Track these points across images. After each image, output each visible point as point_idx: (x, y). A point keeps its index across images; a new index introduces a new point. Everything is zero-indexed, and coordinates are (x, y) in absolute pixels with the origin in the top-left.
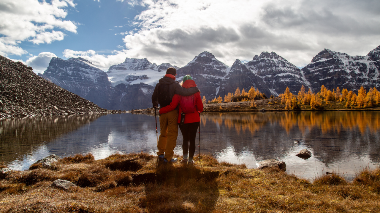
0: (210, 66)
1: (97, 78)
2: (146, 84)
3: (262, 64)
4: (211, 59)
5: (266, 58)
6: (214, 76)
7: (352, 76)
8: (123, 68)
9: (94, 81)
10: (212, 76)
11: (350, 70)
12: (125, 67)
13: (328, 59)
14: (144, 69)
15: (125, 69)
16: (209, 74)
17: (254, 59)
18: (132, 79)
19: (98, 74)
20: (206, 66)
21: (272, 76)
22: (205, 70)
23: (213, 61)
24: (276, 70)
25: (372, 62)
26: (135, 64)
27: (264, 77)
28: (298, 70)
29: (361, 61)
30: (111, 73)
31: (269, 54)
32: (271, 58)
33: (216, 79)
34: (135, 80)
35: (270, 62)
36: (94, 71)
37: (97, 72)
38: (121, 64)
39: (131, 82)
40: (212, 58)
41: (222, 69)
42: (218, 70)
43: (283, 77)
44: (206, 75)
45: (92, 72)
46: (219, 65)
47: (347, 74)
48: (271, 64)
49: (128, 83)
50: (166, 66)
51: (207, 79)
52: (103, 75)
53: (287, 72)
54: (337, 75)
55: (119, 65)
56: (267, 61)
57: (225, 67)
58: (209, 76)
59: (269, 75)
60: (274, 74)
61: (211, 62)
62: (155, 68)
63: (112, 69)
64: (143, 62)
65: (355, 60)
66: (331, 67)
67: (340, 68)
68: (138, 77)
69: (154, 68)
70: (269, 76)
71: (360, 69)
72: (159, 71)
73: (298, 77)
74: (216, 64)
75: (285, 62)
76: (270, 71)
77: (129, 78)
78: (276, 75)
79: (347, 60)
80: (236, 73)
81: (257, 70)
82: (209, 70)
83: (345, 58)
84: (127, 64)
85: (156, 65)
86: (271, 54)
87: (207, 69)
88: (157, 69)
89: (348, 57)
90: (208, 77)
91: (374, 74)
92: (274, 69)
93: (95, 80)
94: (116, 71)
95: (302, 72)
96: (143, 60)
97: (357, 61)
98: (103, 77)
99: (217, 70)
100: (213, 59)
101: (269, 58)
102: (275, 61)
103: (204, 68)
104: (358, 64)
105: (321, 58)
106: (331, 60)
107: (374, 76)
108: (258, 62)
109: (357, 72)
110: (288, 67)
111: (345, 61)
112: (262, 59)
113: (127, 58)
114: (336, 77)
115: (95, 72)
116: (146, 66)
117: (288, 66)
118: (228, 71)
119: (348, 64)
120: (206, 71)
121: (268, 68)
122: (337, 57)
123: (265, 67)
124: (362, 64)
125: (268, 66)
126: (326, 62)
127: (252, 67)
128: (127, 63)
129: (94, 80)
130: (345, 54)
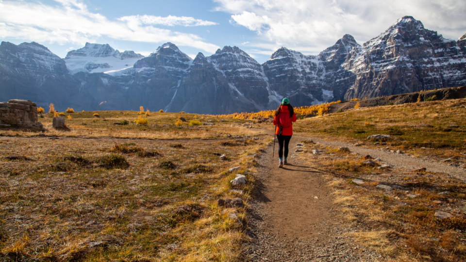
0: (172, 58)
1: (54, 66)
2: (107, 74)
3: (224, 58)
4: (174, 51)
5: (228, 53)
6: (177, 69)
7: (303, 74)
8: (82, 54)
9: (51, 69)
10: (174, 68)
11: (302, 68)
12: (85, 53)
13: (284, 57)
14: (106, 56)
15: (85, 55)
16: (171, 66)
17: (217, 52)
18: (93, 67)
19: (54, 62)
20: (168, 58)
21: (232, 71)
22: (168, 62)
23: (177, 52)
24: (236, 65)
25: (322, 62)
26: (96, 50)
27: (225, 71)
28: (259, 65)
29: (312, 61)
30: (69, 59)
31: (231, 48)
32: (234, 52)
33: (179, 72)
34: (96, 68)
35: (231, 57)
36: (50, 58)
37: (54, 58)
38: (81, 49)
39: (91, 71)
40: (175, 49)
41: (185, 61)
42: (181, 62)
43: (243, 72)
44: (168, 67)
45: (48, 59)
46: (182, 56)
47: (299, 72)
48: (232, 58)
49: (88, 71)
50: (129, 53)
51: (169, 72)
52: (60, 62)
53: (246, 67)
54: (290, 73)
55: (78, 50)
56: (229, 56)
57: (188, 60)
58: (171, 68)
59: (229, 69)
60: (235, 69)
61: (174, 53)
62: (118, 56)
63: (70, 55)
64: (105, 47)
65: (307, 59)
66: (286, 65)
67: (293, 67)
68: (99, 65)
69: (116, 55)
70: (230, 71)
71: (311, 69)
72: (122, 59)
73: (257, 72)
74: (179, 56)
75: (246, 56)
76: (231, 66)
77: (89, 66)
78: (236, 70)
79: (300, 59)
80: (197, 67)
81: (219, 64)
82: (172, 62)
83: (299, 56)
84: (88, 49)
85: (119, 52)
86: (233, 49)
87: (170, 61)
88: (120, 57)
89: (301, 56)
90: (170, 69)
91: (321, 73)
92: (235, 63)
93: (52, 68)
94: (75, 57)
95: (262, 68)
96: (105, 46)
97: (309, 60)
98: (60, 64)
99: (179, 62)
100: (176, 51)
101: (231, 53)
102: (237, 56)
103: (166, 60)
104: (309, 63)
105: (279, 55)
106: (286, 58)
107: (321, 75)
108: (220, 56)
109: (308, 70)
110: (248, 63)
111: (298, 60)
112: (224, 53)
113: (87, 44)
114: (289, 74)
115: (51, 59)
116: (108, 53)
117: (249, 61)
118: (191, 64)
119: (301, 63)
120: (168, 63)
121: (229, 63)
122: (292, 55)
123: (226, 61)
124: (313, 63)
125: (229, 60)
126: (282, 59)
127: (215, 60)
128: (87, 48)
129: (50, 67)
130: (299, 53)
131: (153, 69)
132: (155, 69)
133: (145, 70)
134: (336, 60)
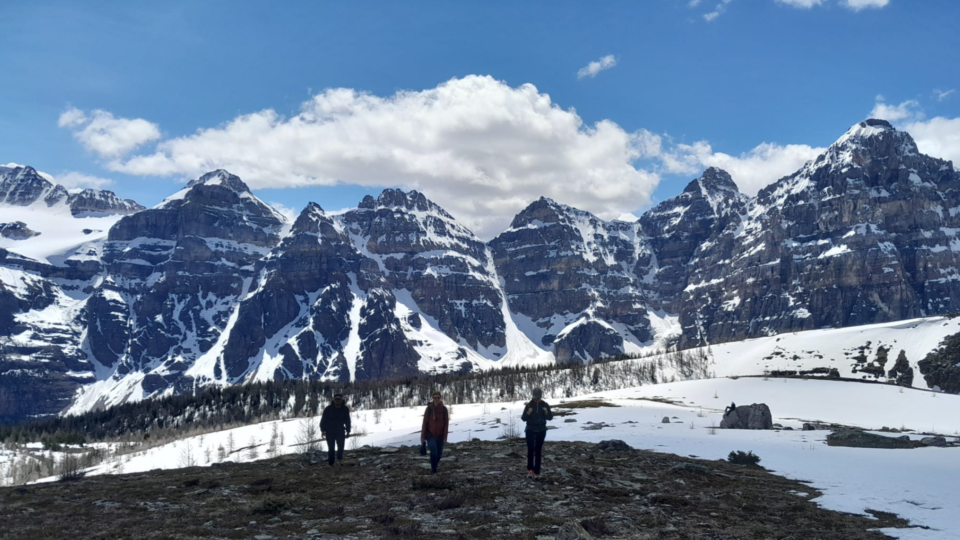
0: (230, 214)
3: (383, 222)
4: (235, 195)
5: (393, 208)
6: (242, 246)
7: (597, 269)
10: (234, 243)
11: (595, 255)
13: (547, 224)
14: (23, 201)
16: (225, 238)
17: (361, 206)
20: (218, 213)
21: (405, 257)
22: (215, 224)
23: (243, 200)
24: (418, 241)
25: (647, 238)
27: (385, 257)
28: (481, 245)
29: (623, 236)
31: (404, 195)
32: (410, 207)
33: (247, 256)
35: (403, 218)
40: (241, 191)
41: (267, 226)
42: (255, 226)
43: (436, 263)
44: (216, 240)
46: (259, 213)
47: (587, 264)
48: (407, 223)
50: (98, 197)
51: (217, 252)
53: (446, 248)
54: (563, 265)
57: (276, 222)
58: (225, 242)
59: (397, 252)
60: (413, 253)
61: (237, 202)
62: (62, 202)
65: (609, 230)
66: (553, 243)
67: (571, 250)
70: (399, 256)
71: (618, 257)
72: (74, 213)
73: (476, 263)
74: (252, 211)
75: (444, 219)
76: (401, 244)
78: (416, 256)
79: (591, 231)
80: (303, 243)
81: (369, 237)
82: (228, 225)
83: (588, 223)
85: (66, 192)
86: (408, 197)
87: (221, 224)
88: (69, 206)
89: (594, 222)
90: (222, 246)
91: (646, 268)
92: (412, 237)
95: (488, 253)
96: (20, 173)
97: (613, 233)
99: (250, 228)
100: (243, 195)
101: (404, 209)
102: (418, 217)
103: (210, 220)
104: (614, 240)
105: (533, 218)
106: (553, 226)
107: (647, 273)
108: (372, 215)
109: (610, 261)
110: (451, 236)
111: (587, 232)
112: (383, 207)
114: (561, 269)
116: (29, 194)
117: (454, 232)
118: (283, 234)
119: (592, 240)
120: (217, 228)
121: (398, 235)
122: (570, 220)
123: (389, 230)
124: (624, 242)
125: (397, 228)
126: (541, 230)
127: (355, 225)
130: (587, 214)
131: (167, 243)
132: (174, 243)
133: (143, 246)
134: (686, 234)
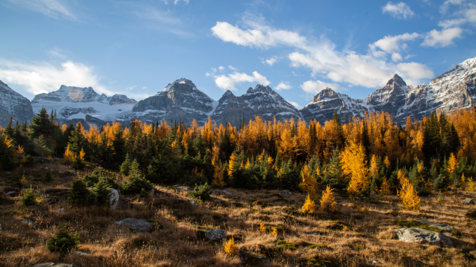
0: (191, 97)
1: (15, 107)
2: (95, 118)
3: (259, 99)
5: (262, 92)
6: (197, 111)
8: (56, 98)
9: (9, 111)
10: (194, 110)
11: (355, 113)
12: (59, 97)
13: (331, 100)
14: (89, 101)
15: (59, 100)
16: (190, 107)
17: (248, 92)
18: (71, 112)
19: (17, 101)
20: (185, 96)
22: (185, 101)
23: (195, 91)
24: (276, 107)
25: (372, 106)
26: (74, 94)
27: (263, 115)
28: (297, 111)
29: (362, 105)
30: (37, 103)
31: (264, 87)
32: (268, 93)
33: (200, 115)
34: (75, 113)
35: (268, 98)
36: (10, 96)
37: (16, 97)
38: (54, 92)
39: (68, 117)
40: (193, 87)
41: (206, 103)
42: (202, 103)
44: (186, 108)
45: (6, 98)
46: (202, 96)
48: (270, 100)
49: (64, 118)
50: (120, 98)
51: (187, 114)
52: (24, 102)
53: (288, 111)
54: (344, 117)
55: (50, 94)
56: (265, 96)
57: (210, 101)
58: (190, 109)
59: (268, 113)
60: (275, 113)
61: (192, 92)
62: (105, 101)
63: (39, 99)
64: (86, 91)
65: (356, 102)
66: (336, 108)
67: (347, 110)
68: (80, 109)
69: (102, 100)
72: (111, 104)
74: (199, 95)
75: (281, 99)
76: (269, 109)
77: (66, 111)
78: (278, 114)
79: (350, 103)
80: (232, 106)
81: (254, 107)
82: (190, 102)
83: (347, 99)
84: (63, 93)
85: (106, 97)
86: (266, 89)
87: (188, 101)
88: (108, 102)
89: (349, 98)
90: (190, 111)
92: (274, 105)
93: (12, 109)
94: (45, 101)
95: (300, 113)
96: (86, 90)
97: (358, 104)
98: (24, 106)
99: (200, 103)
100: (194, 89)
101: (266, 93)
102: (273, 97)
103: (183, 99)
104: (360, 107)
105: (325, 97)
106: (336, 100)
108: (254, 96)
110: (288, 106)
111: (347, 103)
112: (258, 92)
113: (62, 86)
114: (343, 119)
115: (12, 98)
116: (91, 98)
117: (287, 104)
118: (215, 106)
119: (351, 106)
120: (185, 103)
121: (267, 105)
123: (262, 103)
124: (363, 107)
125: (266, 102)
126: (330, 102)
127: (247, 101)
128: (62, 91)
129: (10, 108)
130: (345, 95)
131: (162, 112)
132: (165, 112)
133: (151, 113)
134: (393, 103)
